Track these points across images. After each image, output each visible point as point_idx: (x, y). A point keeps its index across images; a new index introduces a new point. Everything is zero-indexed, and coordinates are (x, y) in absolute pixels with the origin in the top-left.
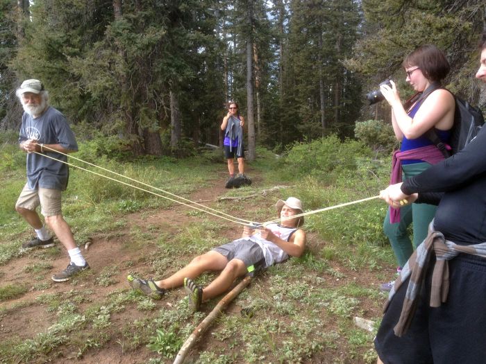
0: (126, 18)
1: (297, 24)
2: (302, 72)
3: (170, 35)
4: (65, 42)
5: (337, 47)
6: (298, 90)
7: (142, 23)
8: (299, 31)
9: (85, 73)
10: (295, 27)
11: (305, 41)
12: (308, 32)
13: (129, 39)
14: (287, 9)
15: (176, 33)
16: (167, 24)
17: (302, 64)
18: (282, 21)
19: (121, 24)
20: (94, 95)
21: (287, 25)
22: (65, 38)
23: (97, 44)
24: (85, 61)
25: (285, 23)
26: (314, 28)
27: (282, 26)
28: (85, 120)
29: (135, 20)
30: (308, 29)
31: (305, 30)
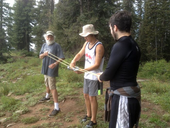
0: (84, 14)
1: (147, 15)
2: (148, 33)
3: (99, 20)
4: (63, 24)
5: (163, 24)
6: (146, 40)
7: (90, 16)
8: (148, 18)
9: (69, 34)
10: (146, 17)
11: (150, 22)
12: (151, 18)
13: (85, 22)
14: (143, 10)
15: (102, 19)
16: (99, 16)
17: (148, 30)
18: (141, 14)
19: (82, 16)
20: (72, 42)
21: (143, 16)
22: (63, 22)
23: (74, 24)
24: (69, 30)
25: (142, 15)
26: (154, 17)
27: (141, 16)
28: (68, 51)
29: (87, 15)
30: (151, 17)
31: (150, 18)
